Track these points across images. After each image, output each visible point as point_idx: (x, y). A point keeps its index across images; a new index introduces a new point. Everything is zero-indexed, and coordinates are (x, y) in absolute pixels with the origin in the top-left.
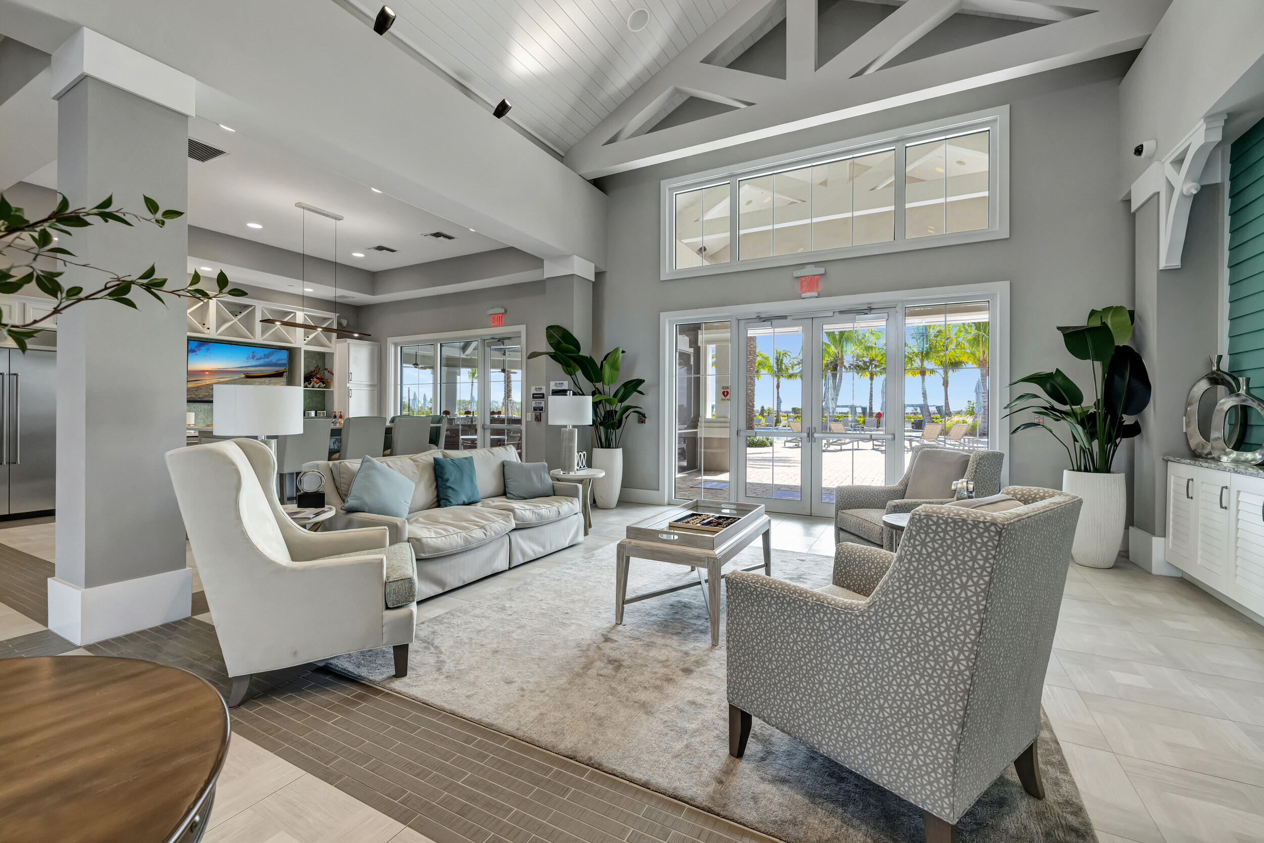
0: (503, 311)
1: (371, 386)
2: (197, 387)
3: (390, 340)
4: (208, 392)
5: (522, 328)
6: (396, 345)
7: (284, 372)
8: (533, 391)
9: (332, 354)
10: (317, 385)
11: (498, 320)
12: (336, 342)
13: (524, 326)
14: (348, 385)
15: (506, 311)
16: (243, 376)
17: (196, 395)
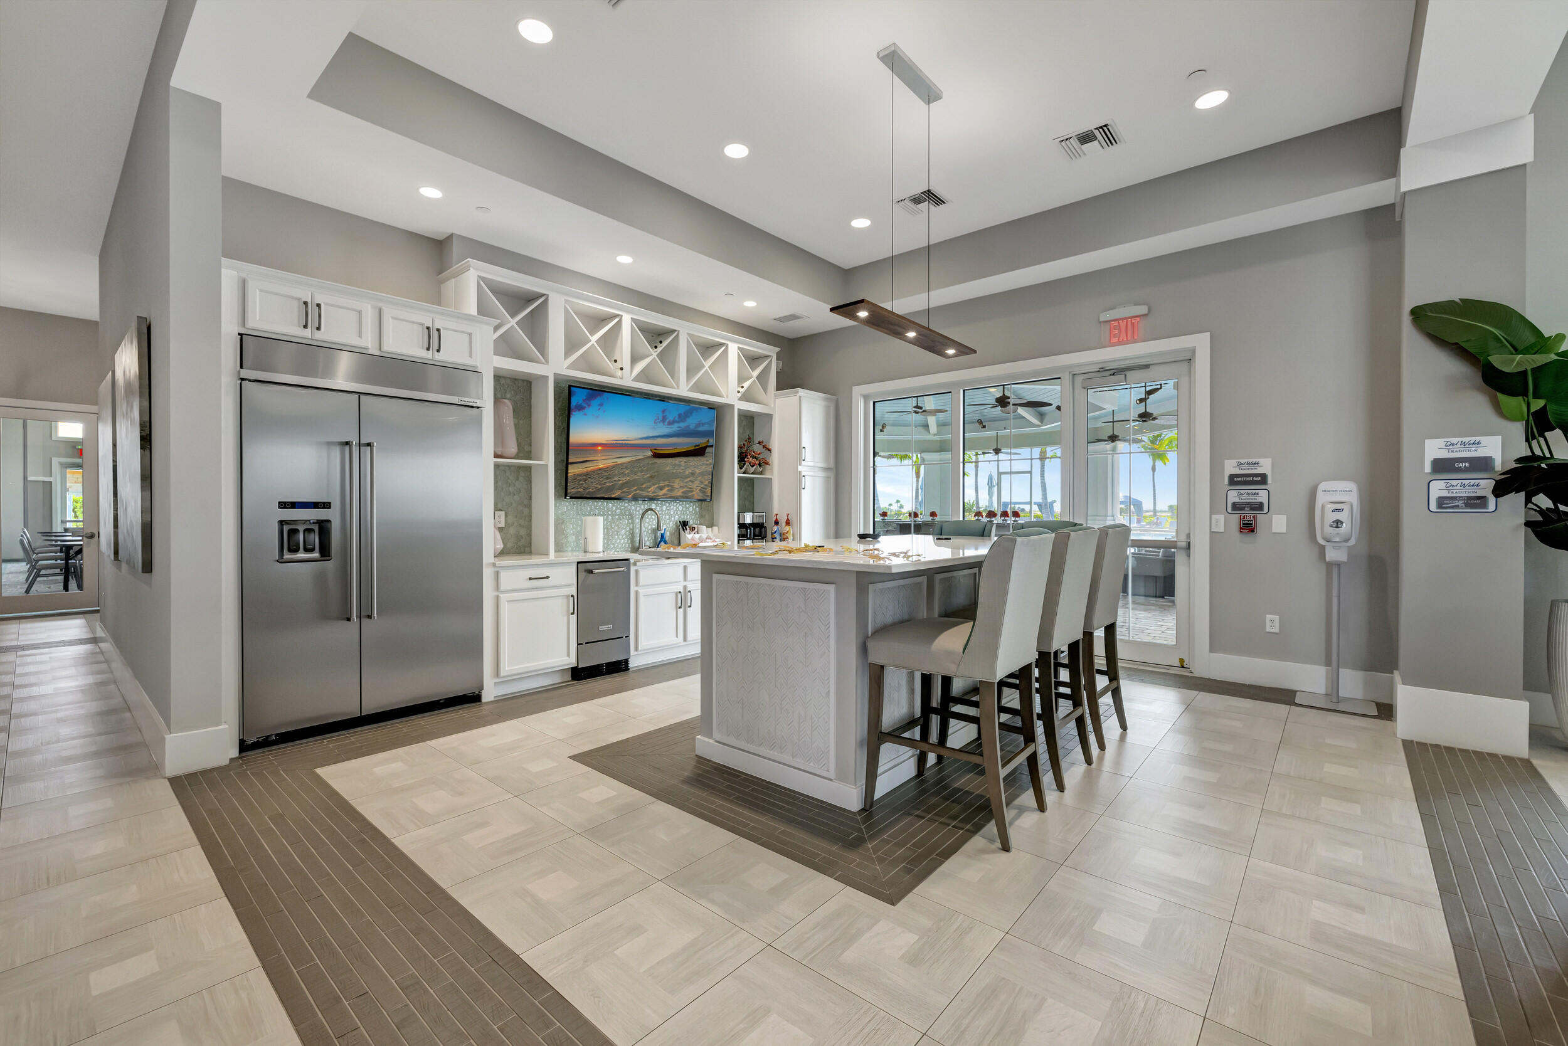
0: (1143, 310)
1: (827, 469)
2: (586, 474)
3: (858, 391)
4: (601, 483)
5: (1201, 343)
6: (866, 398)
7: (705, 448)
8: (1230, 467)
9: (769, 417)
10: (752, 469)
11: (1125, 330)
12: (775, 396)
13: (1206, 337)
14: (800, 468)
15: (1149, 310)
16: (650, 454)
17: (585, 489)
